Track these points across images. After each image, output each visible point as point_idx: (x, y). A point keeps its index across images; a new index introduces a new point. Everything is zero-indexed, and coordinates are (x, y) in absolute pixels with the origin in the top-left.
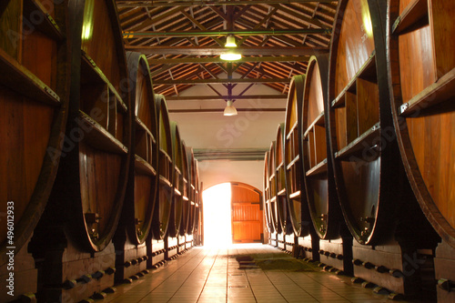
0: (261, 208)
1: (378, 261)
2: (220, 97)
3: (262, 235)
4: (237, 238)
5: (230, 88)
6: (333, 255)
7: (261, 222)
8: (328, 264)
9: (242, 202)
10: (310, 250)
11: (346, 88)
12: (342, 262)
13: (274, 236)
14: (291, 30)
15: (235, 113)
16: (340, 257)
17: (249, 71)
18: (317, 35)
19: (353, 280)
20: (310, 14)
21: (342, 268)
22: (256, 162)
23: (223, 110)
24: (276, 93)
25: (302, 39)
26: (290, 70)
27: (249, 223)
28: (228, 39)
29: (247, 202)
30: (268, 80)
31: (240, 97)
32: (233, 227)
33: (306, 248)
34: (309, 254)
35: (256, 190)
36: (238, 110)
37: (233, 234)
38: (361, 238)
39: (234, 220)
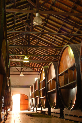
0: (28, 101)
1: (74, 114)
2: (18, 71)
3: (28, 108)
4: (21, 109)
5: (22, 69)
6: (57, 113)
7: (28, 105)
8: (54, 116)
9: (23, 99)
10: (47, 112)
11: (64, 71)
12: (60, 115)
13: (32, 108)
14: (40, 55)
15: (23, 75)
16: (59, 114)
17: (27, 65)
18: (47, 57)
19: (65, 119)
20: (45, 51)
21: (60, 116)
22: (27, 88)
23: (20, 74)
24: (33, 70)
25: (42, 57)
26: (37, 65)
27: (25, 105)
28: (26, 57)
29: (24, 99)
30: (31, 67)
31: (24, 71)
32: (20, 106)
33: (46, 112)
34: (47, 113)
35: (27, 96)
36: (24, 75)
37: (20, 108)
38: (69, 108)
39: (20, 104)
